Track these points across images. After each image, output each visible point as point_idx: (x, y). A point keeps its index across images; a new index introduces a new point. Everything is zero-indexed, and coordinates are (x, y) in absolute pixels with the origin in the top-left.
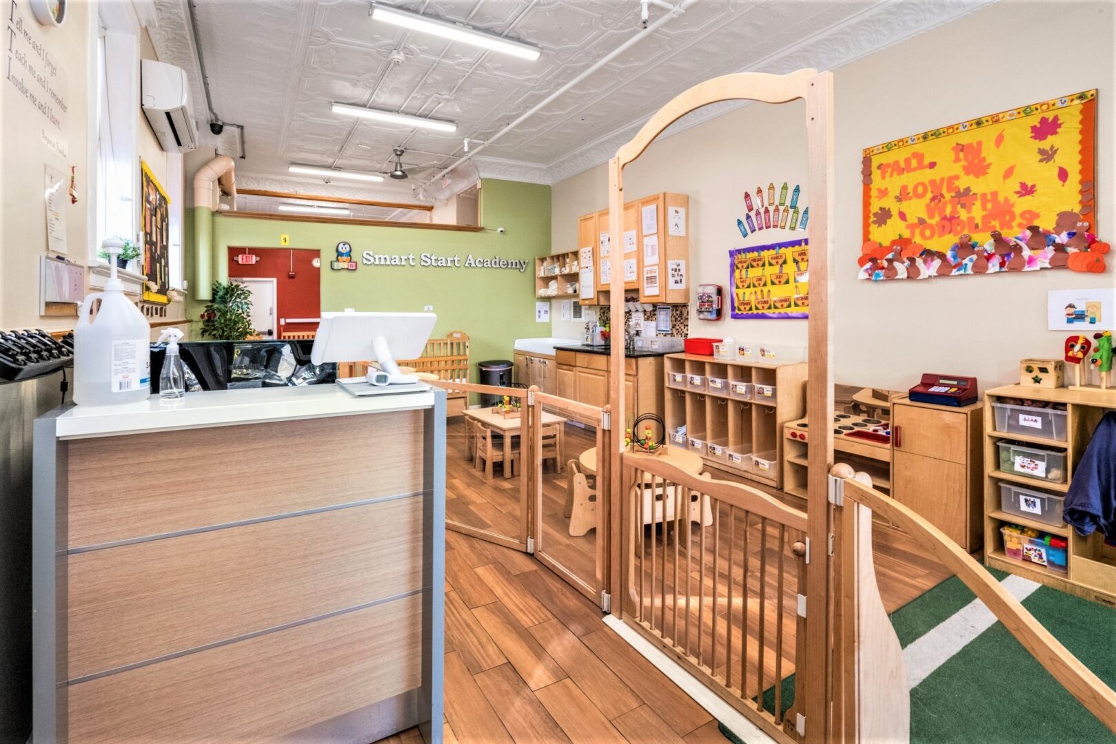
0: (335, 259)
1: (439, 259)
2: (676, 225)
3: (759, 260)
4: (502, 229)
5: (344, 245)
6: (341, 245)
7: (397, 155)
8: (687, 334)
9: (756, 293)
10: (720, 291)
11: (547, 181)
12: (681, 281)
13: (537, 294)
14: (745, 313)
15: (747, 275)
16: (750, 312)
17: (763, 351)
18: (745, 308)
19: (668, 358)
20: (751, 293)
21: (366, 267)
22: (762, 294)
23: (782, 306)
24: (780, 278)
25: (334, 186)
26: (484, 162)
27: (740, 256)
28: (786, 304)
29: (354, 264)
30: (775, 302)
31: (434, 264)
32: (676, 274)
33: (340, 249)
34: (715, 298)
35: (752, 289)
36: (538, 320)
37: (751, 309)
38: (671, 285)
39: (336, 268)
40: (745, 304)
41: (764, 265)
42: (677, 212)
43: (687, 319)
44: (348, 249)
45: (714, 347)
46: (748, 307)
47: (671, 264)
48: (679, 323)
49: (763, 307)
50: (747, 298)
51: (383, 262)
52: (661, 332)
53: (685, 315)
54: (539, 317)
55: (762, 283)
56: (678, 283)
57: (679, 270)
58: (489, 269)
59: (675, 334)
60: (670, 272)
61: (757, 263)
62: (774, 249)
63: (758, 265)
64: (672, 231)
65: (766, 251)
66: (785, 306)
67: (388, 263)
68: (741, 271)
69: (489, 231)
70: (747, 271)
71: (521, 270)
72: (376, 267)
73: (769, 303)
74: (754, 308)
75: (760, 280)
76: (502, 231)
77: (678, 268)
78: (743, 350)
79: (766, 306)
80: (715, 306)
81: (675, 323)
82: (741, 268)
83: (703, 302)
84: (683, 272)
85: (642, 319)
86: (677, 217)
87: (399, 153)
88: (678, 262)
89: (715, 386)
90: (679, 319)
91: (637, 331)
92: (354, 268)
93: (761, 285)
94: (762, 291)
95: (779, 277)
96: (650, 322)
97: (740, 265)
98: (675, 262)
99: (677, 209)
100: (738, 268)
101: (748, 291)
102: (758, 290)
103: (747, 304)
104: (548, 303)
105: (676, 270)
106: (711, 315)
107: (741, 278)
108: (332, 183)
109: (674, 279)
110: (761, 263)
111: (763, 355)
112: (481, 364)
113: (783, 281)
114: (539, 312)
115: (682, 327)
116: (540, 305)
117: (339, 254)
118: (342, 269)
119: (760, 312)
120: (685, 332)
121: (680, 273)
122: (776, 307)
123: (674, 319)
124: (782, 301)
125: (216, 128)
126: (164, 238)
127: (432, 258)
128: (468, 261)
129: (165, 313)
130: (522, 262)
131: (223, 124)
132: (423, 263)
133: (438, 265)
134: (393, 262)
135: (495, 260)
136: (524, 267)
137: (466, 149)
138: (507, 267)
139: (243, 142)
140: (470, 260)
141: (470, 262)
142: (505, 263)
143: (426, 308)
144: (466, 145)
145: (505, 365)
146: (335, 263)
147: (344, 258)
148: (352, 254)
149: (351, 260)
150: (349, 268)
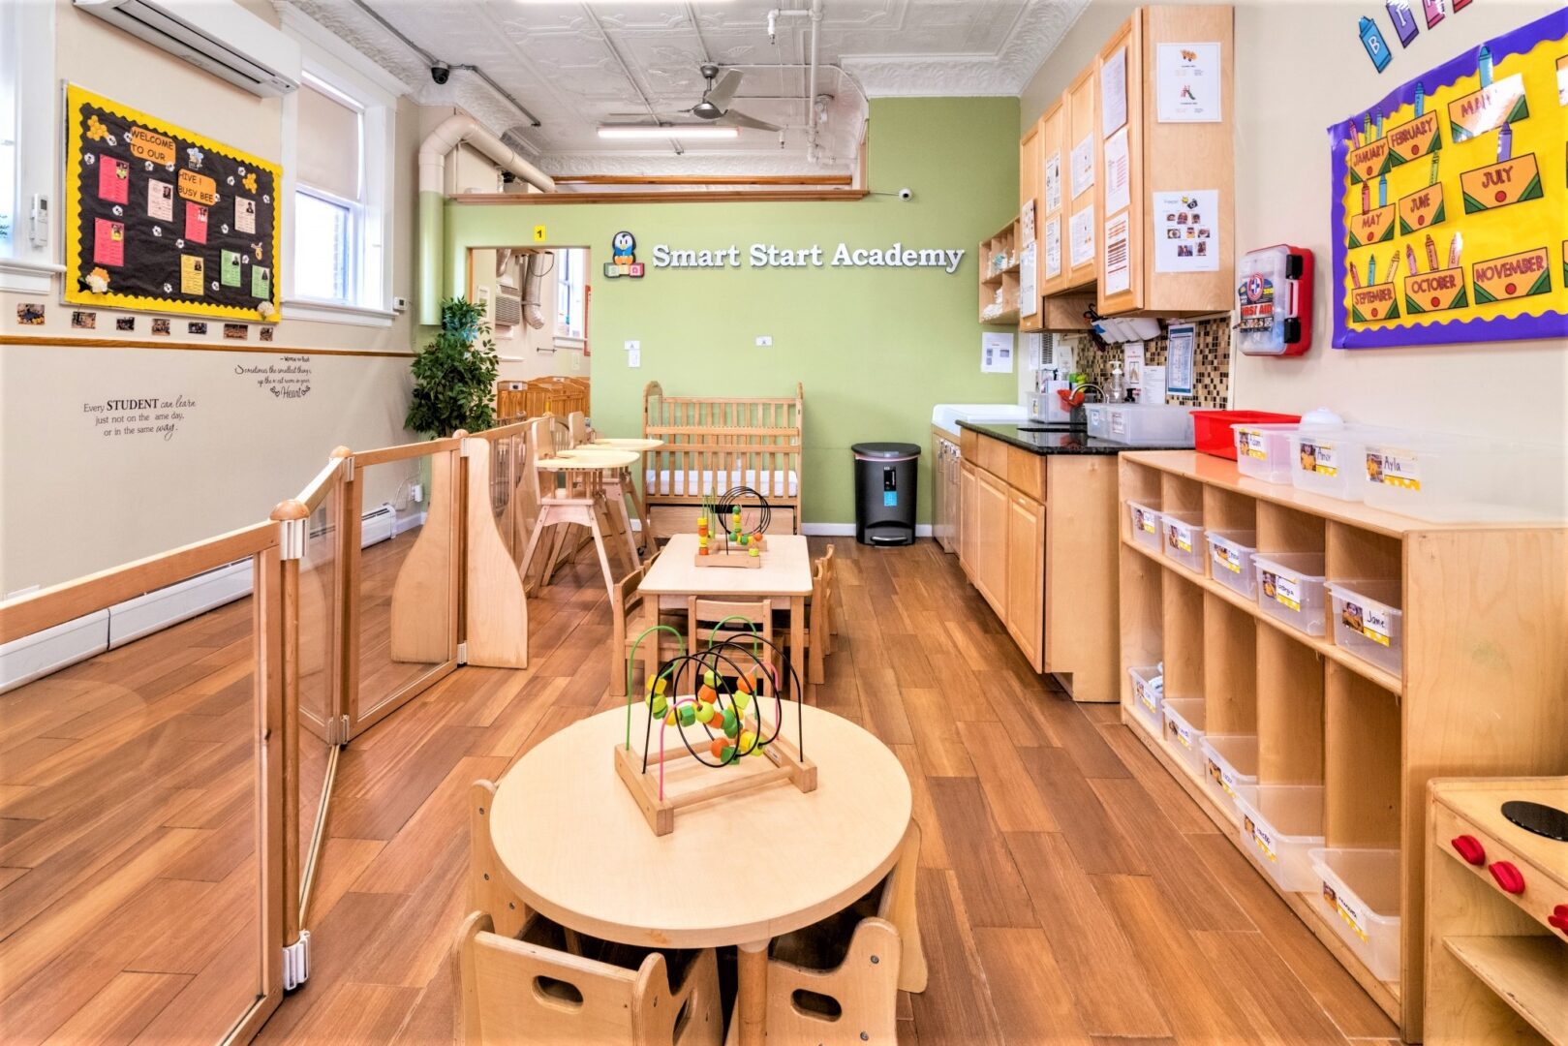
0: (611, 260)
1: (783, 254)
2: (1187, 91)
3: (1419, 131)
4: (905, 191)
5: (624, 236)
6: (619, 237)
7: (707, 77)
8: (1225, 400)
9: (1410, 252)
10: (1299, 265)
11: (1011, 89)
12: (1202, 249)
13: (981, 316)
14: (1375, 327)
15: (1383, 193)
16: (1391, 325)
17: (1375, 460)
18: (1375, 312)
19: (1129, 461)
20: (1396, 258)
21: (658, 271)
22: (1432, 255)
23: (1511, 289)
24: (1500, 179)
25: (690, 158)
26: (866, 67)
27: (1361, 136)
28: (1525, 281)
29: (638, 267)
30: (1481, 275)
31: (772, 262)
32: (1183, 228)
33: (617, 244)
34: (1283, 289)
35: (1400, 242)
36: (984, 368)
37: (1394, 313)
38: (1165, 257)
39: (610, 274)
40: (1373, 297)
41: (1436, 145)
42: (1189, 56)
43: (1226, 356)
44: (630, 242)
45: (1237, 437)
46: (1383, 307)
47: (1165, 203)
48: (1209, 368)
49: (1435, 302)
50: (1380, 278)
51: (684, 263)
52: (1175, 394)
53: (1223, 344)
54: (989, 362)
55: (1429, 213)
56: (1190, 253)
57: (1196, 217)
58: (882, 269)
59: (1202, 399)
60: (1161, 225)
61: (1411, 143)
62: (1470, 73)
63: (1415, 149)
64: (1168, 106)
65: (1442, 90)
66: (1521, 290)
67: (693, 263)
68: (1366, 187)
69: (880, 197)
70: (1383, 182)
71: (949, 270)
72: (675, 271)
73: (1459, 283)
74: (1402, 308)
75: (1424, 202)
76: (906, 196)
77: (1190, 213)
78: (1312, 452)
79: (1447, 296)
80: (1282, 311)
81: (1202, 369)
82: (1364, 176)
83: (1250, 302)
84: (1210, 220)
85: (1142, 361)
86: (1191, 70)
87: (709, 72)
88: (1191, 196)
89: (1225, 564)
90: (1210, 357)
91: (1130, 391)
92: (639, 274)
93: (1428, 220)
94: (1429, 242)
95: (1496, 177)
96: (1156, 367)
97: (1361, 170)
98: (1178, 195)
99: (1190, 47)
100: (1356, 180)
101: (1384, 252)
102: (1417, 240)
103: (1383, 295)
104: (1012, 335)
105: (1183, 219)
106: (1270, 339)
107: (1364, 213)
108: (687, 154)
109: (1176, 243)
110: (1424, 142)
111: (1376, 477)
112: (857, 449)
113: (1515, 188)
114: (990, 352)
115: (1217, 381)
116: (989, 338)
117: (617, 252)
118: (621, 276)
119: (1426, 320)
120: (1222, 394)
121: (1197, 227)
122: (1483, 298)
123: (1200, 357)
124: (1507, 269)
125: (441, 76)
126: (245, 221)
127: (769, 252)
128: (838, 256)
129: (266, 334)
130: (951, 253)
131: (449, 67)
132: (753, 262)
133: (780, 265)
134: (701, 262)
135: (892, 251)
136: (955, 262)
137: (771, 30)
138: (917, 264)
139: (508, 97)
140: (841, 253)
141: (841, 257)
142: (915, 256)
143: (759, 342)
144: (771, 22)
145: (897, 453)
146: (610, 267)
147: (624, 258)
148: (636, 252)
149: (634, 261)
150: (632, 274)
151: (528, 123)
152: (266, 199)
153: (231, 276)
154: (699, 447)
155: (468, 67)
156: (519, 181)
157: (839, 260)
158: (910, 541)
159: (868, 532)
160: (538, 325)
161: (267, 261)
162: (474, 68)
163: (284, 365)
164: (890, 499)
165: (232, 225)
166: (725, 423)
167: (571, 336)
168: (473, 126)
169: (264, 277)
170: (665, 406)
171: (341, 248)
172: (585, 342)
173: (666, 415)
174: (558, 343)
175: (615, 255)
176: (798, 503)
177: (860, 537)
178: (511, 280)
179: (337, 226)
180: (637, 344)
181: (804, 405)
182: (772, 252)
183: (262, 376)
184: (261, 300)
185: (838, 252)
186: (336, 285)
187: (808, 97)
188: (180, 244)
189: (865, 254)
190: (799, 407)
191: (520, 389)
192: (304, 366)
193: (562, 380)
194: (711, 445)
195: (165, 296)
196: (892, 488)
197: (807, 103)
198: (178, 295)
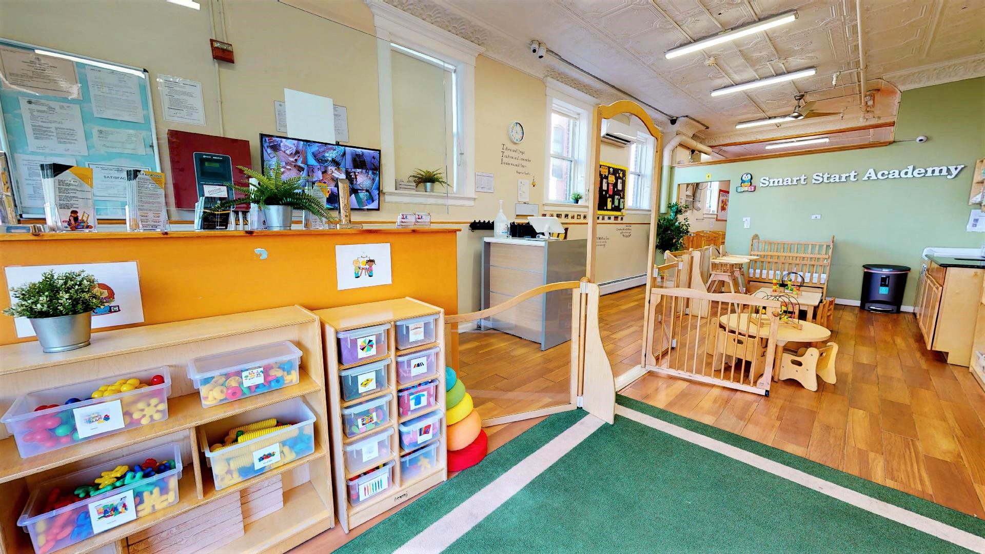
0: (740, 185)
1: (833, 177)
4: (920, 138)
5: (747, 175)
6: (745, 176)
7: (797, 100)
13: (971, 200)
21: (763, 188)
29: (753, 188)
31: (826, 181)
33: (743, 178)
36: (969, 227)
39: (739, 191)
44: (750, 177)
51: (776, 184)
54: (975, 226)
58: (898, 180)
67: (781, 184)
69: (903, 143)
71: (949, 177)
72: (771, 188)
76: (921, 140)
87: (799, 98)
92: (753, 190)
112: (866, 266)
114: (975, 219)
116: (975, 212)
117: (743, 182)
118: (744, 191)
125: (673, 122)
126: (620, 187)
127: (824, 176)
128: (868, 175)
129: (622, 219)
130: (952, 168)
131: (677, 118)
132: (814, 181)
133: (830, 182)
134: (785, 183)
135: (906, 170)
136: (954, 173)
137: (834, 83)
138: (924, 176)
139: (698, 122)
140: (870, 174)
141: (870, 175)
142: (923, 171)
143: (813, 217)
144: (834, 79)
145: (892, 269)
146: (739, 188)
147: (746, 184)
148: (752, 181)
149: (751, 185)
150: (749, 190)
151: (703, 128)
152: (624, 178)
153: (616, 203)
154: (776, 260)
155: (684, 117)
156: (698, 152)
157: (868, 177)
158: (895, 311)
159: (867, 305)
160: (698, 209)
161: (623, 198)
162: (687, 116)
163: (626, 228)
164: (884, 291)
165: (617, 188)
166: (790, 252)
167: (711, 213)
168: (684, 138)
169: (623, 202)
170: (760, 244)
171: (636, 189)
172: (717, 215)
173: (760, 248)
174: (705, 216)
175: (742, 183)
176: (825, 287)
177: (862, 307)
178: (690, 193)
179: (634, 181)
180: (749, 219)
181: (834, 246)
182: (826, 176)
183: (621, 231)
184: (621, 209)
185: (868, 173)
186: (633, 201)
187: (861, 93)
188: (608, 195)
189: (886, 173)
190: (831, 246)
191: (692, 235)
192: (630, 228)
193: (708, 232)
194: (782, 260)
195: (605, 210)
196: (885, 285)
197: (861, 96)
198: (607, 210)
